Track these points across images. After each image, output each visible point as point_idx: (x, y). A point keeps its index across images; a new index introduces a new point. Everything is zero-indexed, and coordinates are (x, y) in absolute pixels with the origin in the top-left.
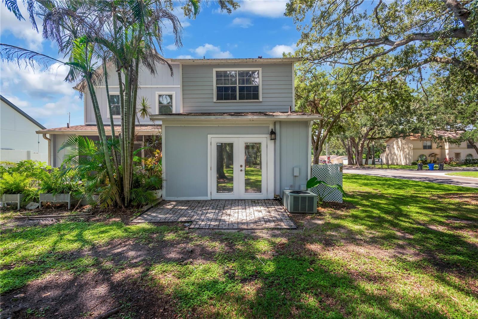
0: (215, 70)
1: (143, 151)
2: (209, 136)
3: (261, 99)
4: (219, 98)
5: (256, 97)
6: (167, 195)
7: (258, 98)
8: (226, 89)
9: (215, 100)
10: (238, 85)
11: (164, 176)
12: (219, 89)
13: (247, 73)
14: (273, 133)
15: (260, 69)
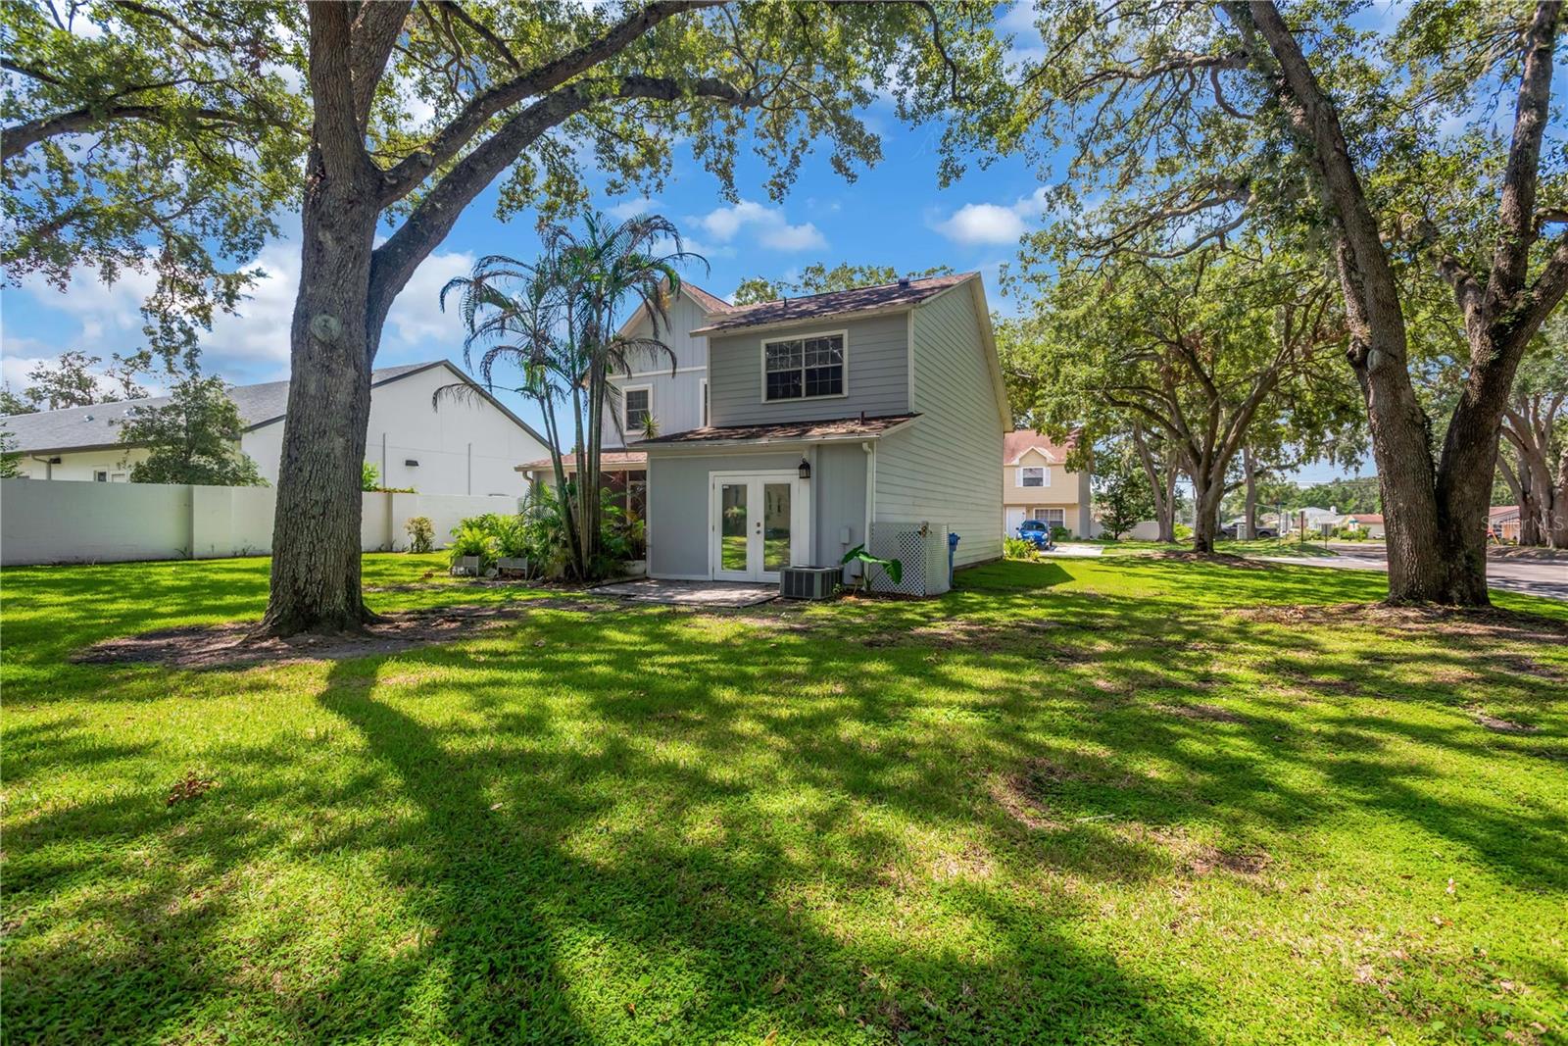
0: (764, 342)
1: (629, 498)
2: (711, 474)
3: (846, 393)
4: (771, 395)
5: (837, 388)
6: (653, 571)
7: (840, 392)
8: (785, 376)
9: (763, 399)
10: (803, 368)
11: (649, 541)
12: (771, 377)
13: (822, 343)
14: (805, 466)
15: (845, 332)
